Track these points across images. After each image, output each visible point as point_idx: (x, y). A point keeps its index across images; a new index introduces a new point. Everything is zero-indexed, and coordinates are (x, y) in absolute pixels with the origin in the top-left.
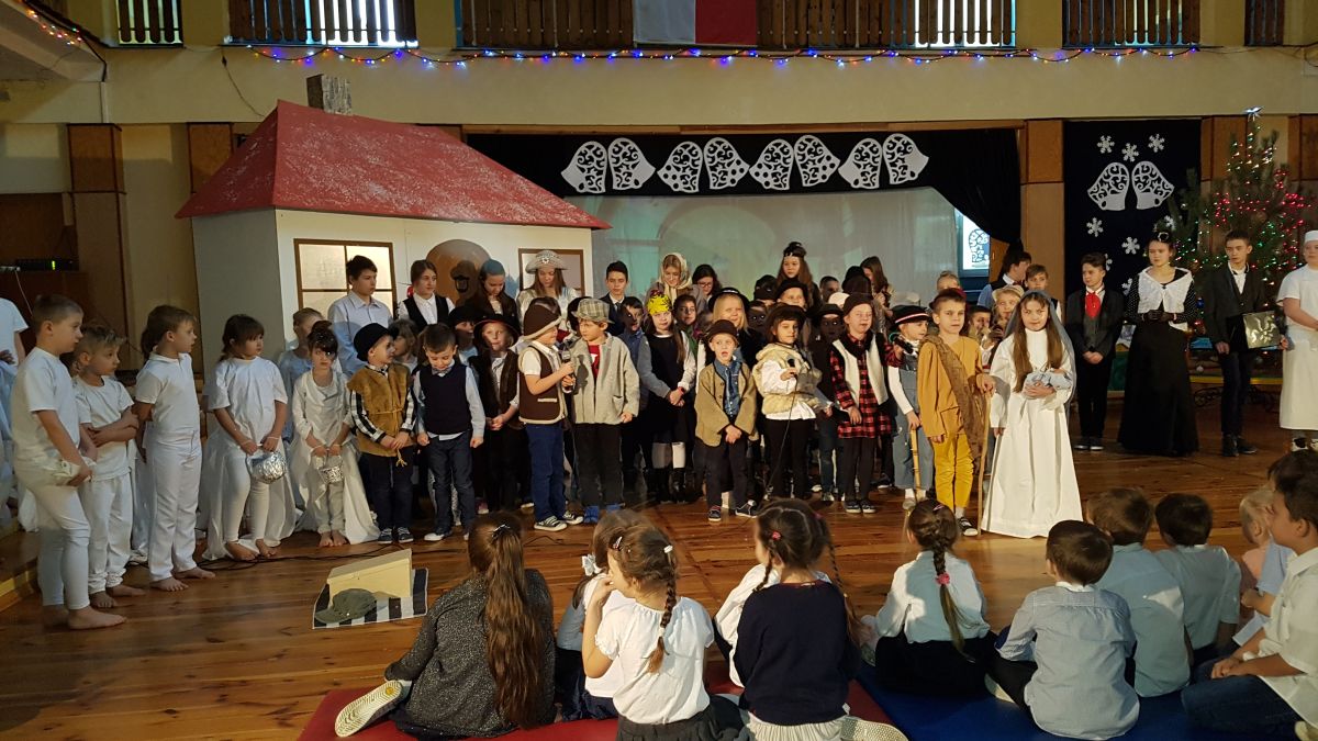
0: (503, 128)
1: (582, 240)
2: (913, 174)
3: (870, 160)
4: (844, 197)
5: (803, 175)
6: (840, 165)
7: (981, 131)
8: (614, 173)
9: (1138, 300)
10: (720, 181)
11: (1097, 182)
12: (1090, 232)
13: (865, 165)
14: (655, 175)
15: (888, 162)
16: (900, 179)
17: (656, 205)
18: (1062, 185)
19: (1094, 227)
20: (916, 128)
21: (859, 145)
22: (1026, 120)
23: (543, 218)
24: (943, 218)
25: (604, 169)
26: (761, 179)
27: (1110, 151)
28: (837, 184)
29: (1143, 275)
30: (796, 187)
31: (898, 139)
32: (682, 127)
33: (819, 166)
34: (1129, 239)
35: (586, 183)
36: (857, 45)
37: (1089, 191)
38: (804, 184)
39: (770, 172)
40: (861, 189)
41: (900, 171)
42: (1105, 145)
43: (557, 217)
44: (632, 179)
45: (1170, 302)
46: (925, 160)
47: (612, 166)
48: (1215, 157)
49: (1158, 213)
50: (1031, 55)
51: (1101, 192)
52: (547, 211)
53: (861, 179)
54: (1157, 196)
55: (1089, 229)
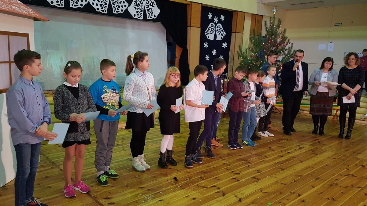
2: (155, 16)
5: (113, 8)
6: (128, 7)
10: (75, 4)
11: (207, 29)
12: (205, 47)
15: (146, 9)
16: (150, 17)
22: (191, 2)
26: (95, 6)
28: (126, 15)
30: (110, 13)
33: (120, 5)
34: (214, 50)
37: (205, 32)
38: (114, 12)
39: (99, 4)
40: (136, 19)
41: (150, 14)
42: (210, 16)
46: (159, 11)
48: (237, 25)
49: (221, 42)
51: (208, 33)
53: (136, 14)
54: (222, 36)
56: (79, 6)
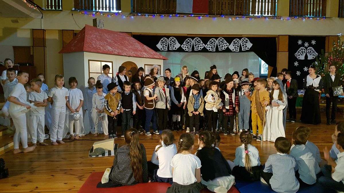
0: (142, 34)
1: (161, 62)
2: (248, 48)
3: (237, 44)
4: (230, 54)
5: (219, 48)
6: (229, 45)
7: (267, 38)
8: (170, 46)
9: (307, 83)
10: (197, 49)
11: (297, 52)
12: (295, 65)
13: (236, 46)
14: (180, 46)
15: (242, 45)
16: (245, 49)
17: (180, 54)
18: (288, 53)
19: (296, 64)
20: (249, 36)
21: (234, 40)
22: (279, 35)
23: (151, 56)
24: (256, 60)
25: (167, 45)
26: (208, 48)
27: (301, 44)
28: (228, 50)
29: (308, 76)
30: (217, 51)
31: (245, 39)
32: (188, 34)
33: (223, 45)
34: (305, 67)
35: (162, 48)
36: (235, 14)
37: (295, 54)
38: (219, 50)
39: (210, 47)
40: (234, 52)
41: (245, 47)
42: (300, 42)
43: (155, 56)
44: (174, 47)
45: (315, 84)
46: (252, 44)
47: (169, 44)
48: (329, 46)
49: (313, 61)
50: (281, 18)
51: (298, 54)
52: (152, 55)
53: (234, 49)
54: (313, 56)
55: (295, 64)
56: (199, 49)
